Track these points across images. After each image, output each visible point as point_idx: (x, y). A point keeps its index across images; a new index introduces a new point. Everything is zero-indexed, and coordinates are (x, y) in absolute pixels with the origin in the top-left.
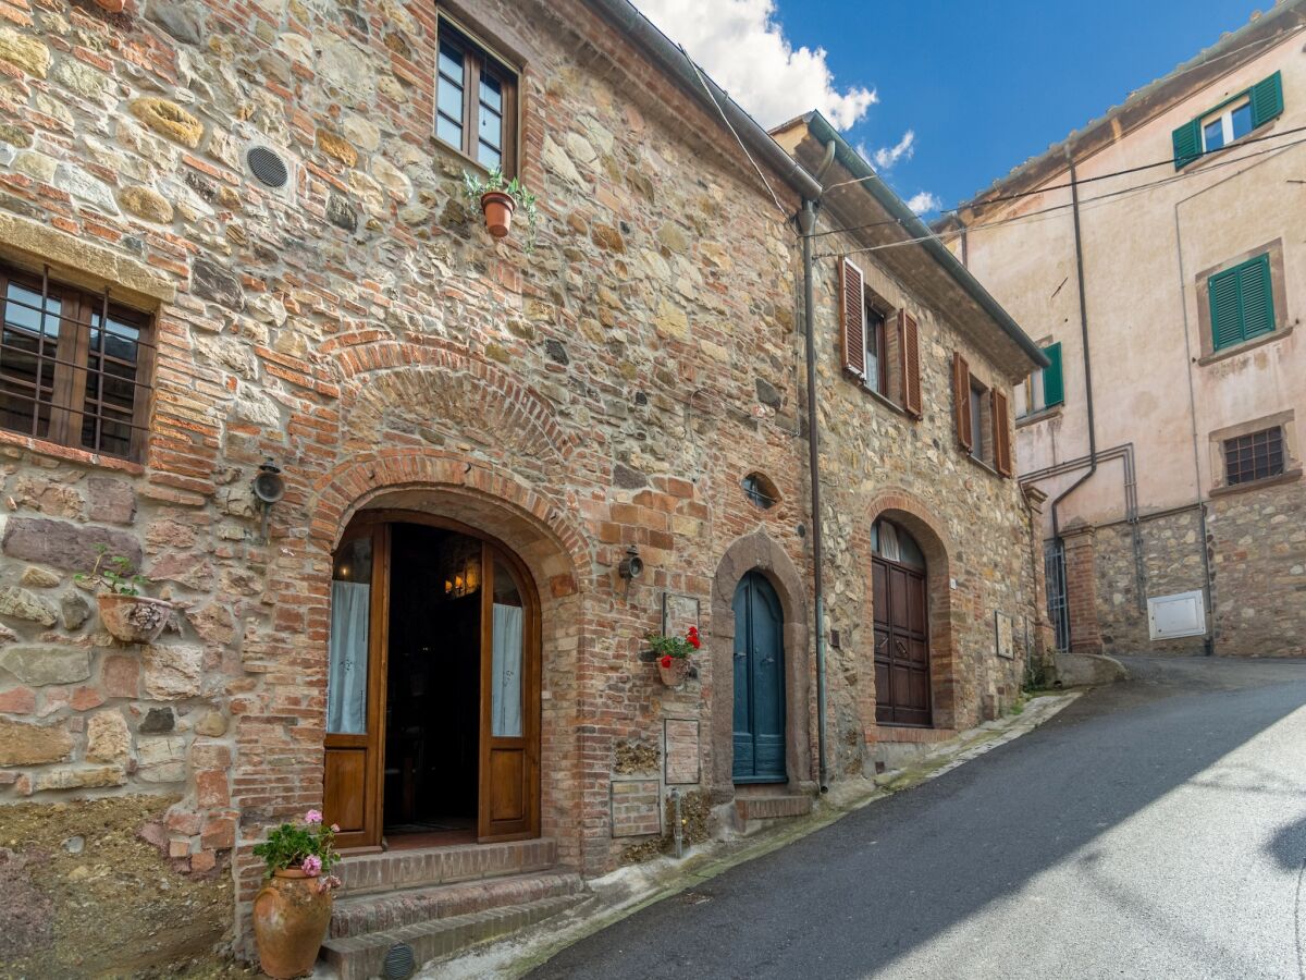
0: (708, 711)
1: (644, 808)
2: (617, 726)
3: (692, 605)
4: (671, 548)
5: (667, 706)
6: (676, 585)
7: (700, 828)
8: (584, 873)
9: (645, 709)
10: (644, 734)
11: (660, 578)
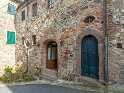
0: (75, 62)
1: (64, 74)
2: (62, 62)
3: (72, 45)
4: (69, 38)
5: (68, 60)
6: (70, 43)
7: (73, 80)
8: (58, 78)
9: (65, 61)
10: (65, 64)
11: (67, 43)
